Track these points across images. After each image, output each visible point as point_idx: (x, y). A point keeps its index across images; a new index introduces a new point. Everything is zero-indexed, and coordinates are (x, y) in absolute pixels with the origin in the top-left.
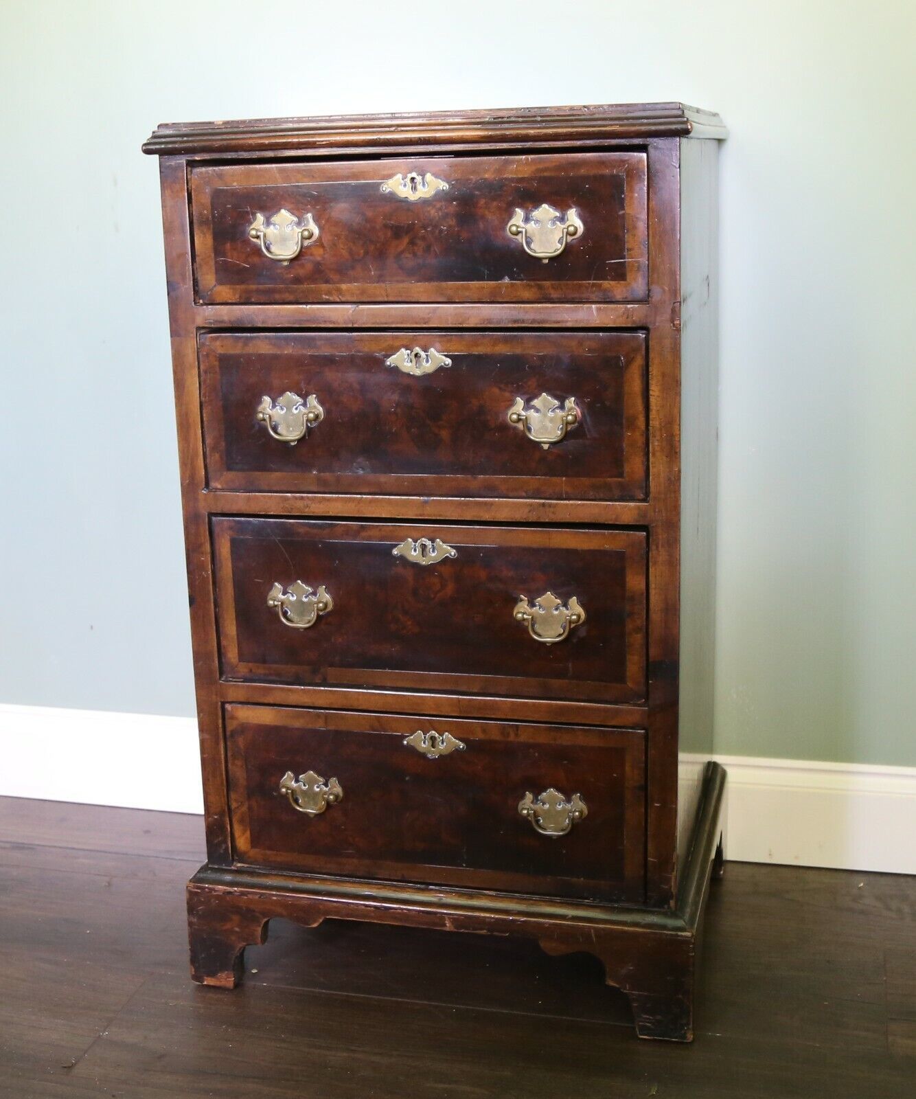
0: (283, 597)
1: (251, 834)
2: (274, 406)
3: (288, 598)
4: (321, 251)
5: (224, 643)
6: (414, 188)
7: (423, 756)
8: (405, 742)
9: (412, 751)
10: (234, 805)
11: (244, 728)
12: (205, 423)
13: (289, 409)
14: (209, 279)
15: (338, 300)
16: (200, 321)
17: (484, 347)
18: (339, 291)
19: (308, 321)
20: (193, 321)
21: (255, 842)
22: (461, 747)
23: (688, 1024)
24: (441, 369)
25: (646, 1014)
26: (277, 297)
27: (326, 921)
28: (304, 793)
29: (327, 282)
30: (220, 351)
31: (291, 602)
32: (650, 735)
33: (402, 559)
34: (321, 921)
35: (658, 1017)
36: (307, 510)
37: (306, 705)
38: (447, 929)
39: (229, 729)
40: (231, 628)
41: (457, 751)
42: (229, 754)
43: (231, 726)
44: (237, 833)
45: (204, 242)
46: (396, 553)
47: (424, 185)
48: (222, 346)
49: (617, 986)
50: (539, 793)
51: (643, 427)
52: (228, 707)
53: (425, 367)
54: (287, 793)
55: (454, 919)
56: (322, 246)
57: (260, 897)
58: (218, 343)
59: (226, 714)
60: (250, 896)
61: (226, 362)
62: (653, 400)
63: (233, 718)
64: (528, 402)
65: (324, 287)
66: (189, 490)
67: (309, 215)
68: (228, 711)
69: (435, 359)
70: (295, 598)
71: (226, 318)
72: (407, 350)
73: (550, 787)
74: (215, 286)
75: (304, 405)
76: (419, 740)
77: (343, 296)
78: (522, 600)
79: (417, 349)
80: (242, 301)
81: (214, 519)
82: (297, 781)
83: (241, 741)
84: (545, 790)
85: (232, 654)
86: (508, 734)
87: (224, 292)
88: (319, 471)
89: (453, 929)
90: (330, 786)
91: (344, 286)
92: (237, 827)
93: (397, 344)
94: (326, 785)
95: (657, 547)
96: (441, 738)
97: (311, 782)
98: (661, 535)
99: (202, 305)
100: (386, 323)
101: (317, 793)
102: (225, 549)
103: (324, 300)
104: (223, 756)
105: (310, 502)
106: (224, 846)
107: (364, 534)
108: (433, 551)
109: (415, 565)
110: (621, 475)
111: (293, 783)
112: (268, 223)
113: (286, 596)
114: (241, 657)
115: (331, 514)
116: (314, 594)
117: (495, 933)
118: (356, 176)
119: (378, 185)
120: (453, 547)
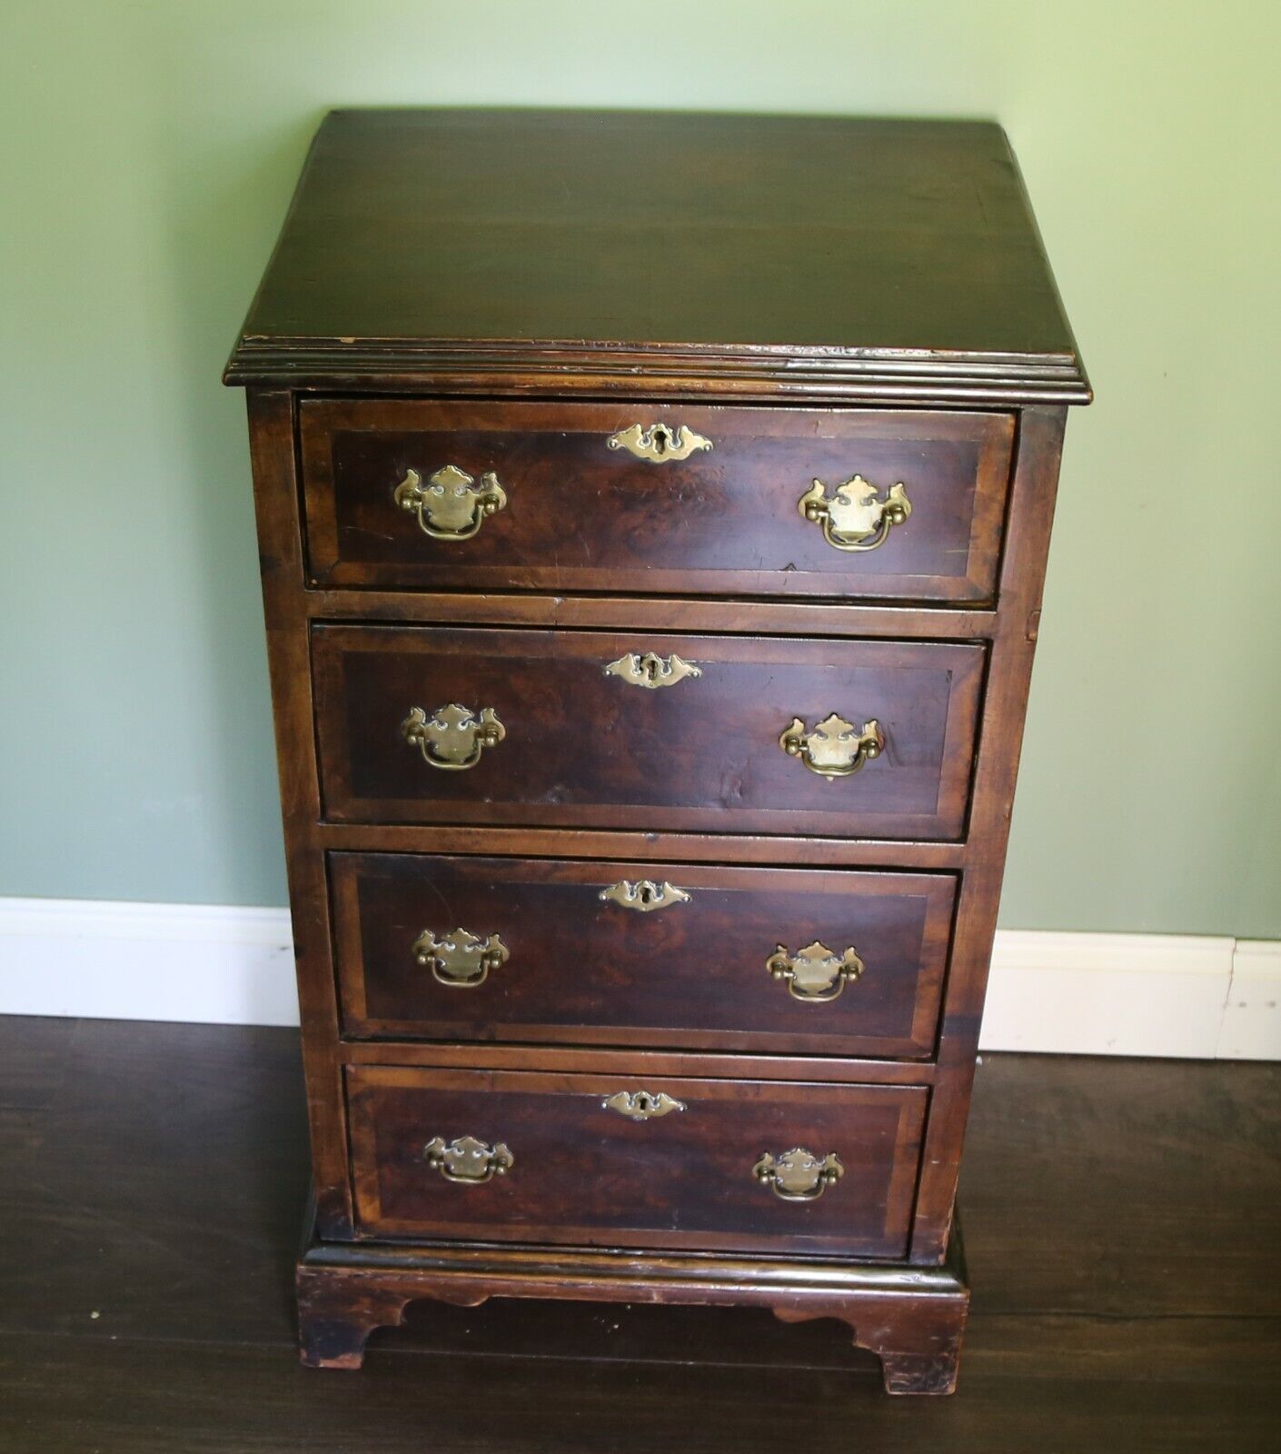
0: (435, 946)
1: (381, 1205)
2: (429, 720)
3: (443, 947)
4: (509, 523)
5: (346, 997)
6: (662, 448)
7: (628, 1119)
8: (604, 1105)
9: (613, 1113)
10: (357, 1174)
11: (373, 1092)
12: (321, 739)
13: (452, 726)
14: (328, 553)
15: (533, 588)
16: (313, 610)
17: (752, 657)
18: (534, 575)
19: (487, 616)
20: (306, 608)
21: (386, 1211)
22: (682, 1109)
23: (951, 1379)
24: (685, 681)
25: (900, 1372)
26: (436, 581)
27: (491, 1300)
28: (459, 1160)
29: (516, 563)
30: (346, 648)
31: (448, 954)
32: (935, 1092)
33: (614, 905)
34: (484, 1299)
35: (917, 1375)
36: (477, 847)
37: (469, 1066)
38: (654, 1302)
39: (351, 1094)
40: (356, 980)
41: (675, 1111)
42: (352, 1119)
43: (354, 1089)
44: (361, 1204)
45: (319, 504)
46: (604, 898)
47: (675, 441)
48: (349, 642)
49: (868, 1347)
50: (781, 1154)
51: (968, 756)
52: (351, 1068)
53: (663, 679)
54: (439, 1167)
55: (663, 1292)
56: (512, 517)
57: (401, 1279)
58: (341, 639)
59: (348, 1076)
60: (386, 1278)
61: (354, 662)
62: (986, 726)
63: (357, 1080)
64: (809, 725)
65: (512, 569)
66: (295, 820)
67: (493, 476)
68: (351, 1073)
69: (678, 668)
70: (453, 947)
71: (357, 608)
72: (635, 655)
73: (797, 1146)
74: (337, 563)
75: (476, 719)
76: (626, 1103)
77: (540, 582)
78: (778, 951)
79: (653, 656)
80: (381, 583)
81: (331, 853)
82: (448, 1146)
83: (369, 1107)
84: (789, 1149)
85: (358, 1010)
86: (746, 1094)
87: (353, 571)
88: (494, 799)
89: (661, 1301)
90: (495, 1151)
91: (542, 570)
92: (361, 1196)
93: (620, 647)
94: (490, 1150)
95: (971, 895)
96: (654, 1099)
97: (469, 1149)
98: (972, 881)
99: (316, 587)
100: (607, 623)
101: (477, 1160)
102: (349, 890)
103: (511, 587)
104: (343, 1125)
105: (479, 838)
106: (343, 1218)
107: (558, 874)
108: (658, 895)
109: (631, 912)
110: (930, 811)
111: (443, 1149)
112: (426, 482)
113: (440, 945)
114: (371, 1012)
116: (482, 942)
117: (718, 1305)
118: (569, 425)
119: (603, 438)
120: (686, 891)
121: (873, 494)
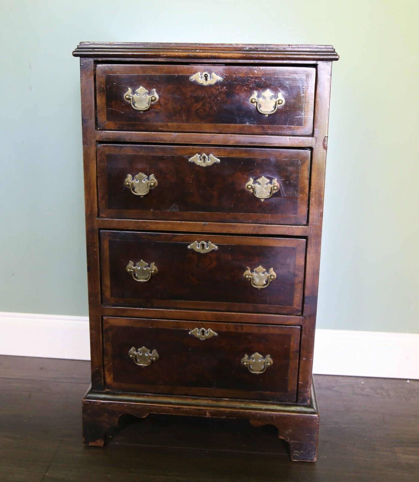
0: (134, 268)
1: (114, 376)
2: (133, 179)
3: (136, 268)
4: (159, 107)
5: (104, 288)
6: (206, 80)
7: (198, 339)
8: (190, 333)
9: (193, 337)
10: (106, 363)
11: (112, 328)
12: (99, 186)
13: (141, 181)
14: (102, 118)
15: (166, 130)
16: (98, 138)
17: (236, 154)
18: (167, 126)
19: (152, 139)
20: (95, 137)
21: (115, 379)
22: (216, 335)
23: (315, 454)
24: (215, 164)
25: (296, 450)
26: (136, 128)
27: (150, 414)
28: (140, 357)
29: (161, 121)
30: (107, 152)
31: (138, 270)
32: (303, 328)
33: (192, 250)
34: (148, 414)
35: (302, 452)
36: (148, 227)
37: (144, 317)
38: (207, 416)
39: (104, 328)
40: (107, 282)
41: (214, 336)
42: (104, 339)
43: (106, 326)
44: (107, 376)
45: (101, 100)
46: (189, 247)
47: (210, 78)
48: (109, 150)
49: (284, 439)
50: (251, 355)
51: (308, 192)
52: (105, 318)
53: (207, 163)
54: (133, 357)
55: (211, 412)
56: (160, 105)
57: (118, 405)
58: (107, 149)
59: (104, 321)
60: (114, 405)
61: (110, 157)
62: (313, 181)
63: (107, 323)
64: (255, 180)
65: (160, 124)
66: (89, 217)
67: (154, 90)
68: (104, 320)
69: (213, 159)
70: (140, 268)
71: (111, 137)
72: (199, 154)
73: (256, 352)
74: (106, 121)
75: (148, 179)
76: (196, 332)
77: (169, 128)
78: (247, 269)
79: (204, 154)
80: (119, 129)
81: (101, 231)
82: (137, 351)
83: (110, 334)
84: (253, 353)
85: (108, 294)
86: (238, 329)
87: (111, 124)
88: (154, 209)
89: (210, 416)
90: (153, 353)
91: (170, 124)
92: (106, 373)
93: (194, 151)
94: (151, 353)
95: (311, 246)
96: (207, 331)
97: (144, 352)
98: (311, 241)
99: (99, 130)
100: (190, 142)
101: (147, 357)
102: (106, 245)
103: (160, 130)
104: (101, 341)
105: (149, 224)
106: (100, 382)
107: (174, 239)
108: (207, 247)
109: (199, 254)
110: (296, 213)
111: (135, 352)
112: (134, 92)
113: (135, 267)
114: (112, 295)
115: (159, 229)
116: (149, 266)
117: (230, 418)
118: (178, 72)
119: (188, 77)
120: (216, 245)
121: (272, 96)
